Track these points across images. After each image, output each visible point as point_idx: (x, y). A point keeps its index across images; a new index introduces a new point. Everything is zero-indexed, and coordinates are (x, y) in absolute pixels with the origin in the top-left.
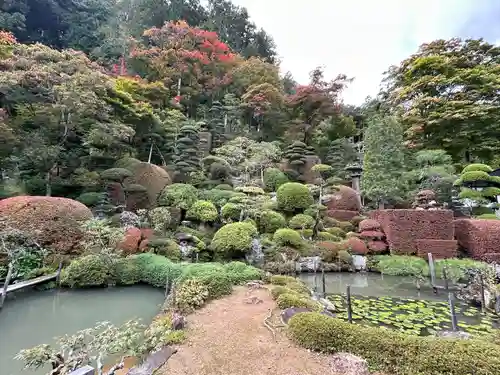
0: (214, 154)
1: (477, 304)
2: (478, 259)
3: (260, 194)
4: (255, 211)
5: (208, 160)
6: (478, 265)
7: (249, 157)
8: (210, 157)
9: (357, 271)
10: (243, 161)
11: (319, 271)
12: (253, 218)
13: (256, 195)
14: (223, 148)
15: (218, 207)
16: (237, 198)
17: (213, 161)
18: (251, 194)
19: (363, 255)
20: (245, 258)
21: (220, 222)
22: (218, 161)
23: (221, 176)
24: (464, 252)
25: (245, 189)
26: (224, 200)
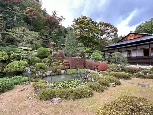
0: (7, 31)
1: (85, 78)
2: (86, 68)
3: (30, 50)
4: (28, 57)
5: (4, 33)
6: (86, 70)
7: (26, 36)
8: (5, 32)
9: (62, 74)
10: (23, 36)
11: (50, 76)
12: (27, 59)
13: (29, 51)
14: (13, 29)
15: (9, 54)
16: (19, 51)
17: (6, 34)
18: (27, 50)
19: (63, 70)
20: (22, 74)
21: (10, 61)
22: (10, 35)
23: (12, 41)
24: (85, 67)
25: (23, 48)
26: (12, 52)
